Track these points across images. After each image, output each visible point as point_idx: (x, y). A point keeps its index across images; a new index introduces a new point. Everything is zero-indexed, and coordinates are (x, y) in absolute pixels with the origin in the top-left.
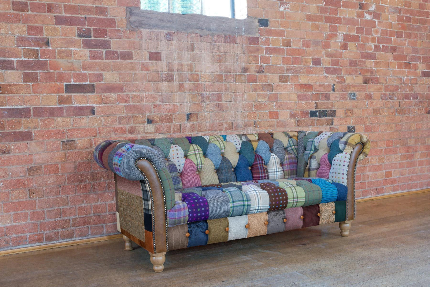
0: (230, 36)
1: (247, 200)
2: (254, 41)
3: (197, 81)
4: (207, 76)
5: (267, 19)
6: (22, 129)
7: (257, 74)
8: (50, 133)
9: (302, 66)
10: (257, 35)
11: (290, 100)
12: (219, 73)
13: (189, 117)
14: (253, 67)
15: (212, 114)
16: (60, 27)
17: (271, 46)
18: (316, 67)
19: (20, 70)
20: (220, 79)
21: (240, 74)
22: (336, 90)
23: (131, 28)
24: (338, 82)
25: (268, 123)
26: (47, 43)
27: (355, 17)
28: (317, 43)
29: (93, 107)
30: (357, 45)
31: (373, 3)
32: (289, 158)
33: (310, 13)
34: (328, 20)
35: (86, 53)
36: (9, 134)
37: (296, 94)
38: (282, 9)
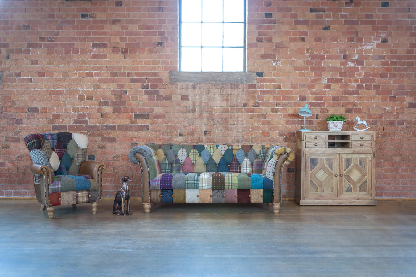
0: (234, 84)
1: (197, 181)
2: (253, 86)
3: (211, 112)
4: (218, 109)
5: (262, 72)
6: (111, 136)
7: (254, 108)
8: (125, 139)
9: (290, 101)
10: (255, 83)
11: (279, 124)
12: (226, 107)
13: (205, 133)
14: (251, 103)
15: (221, 132)
16: (133, 84)
17: (265, 89)
18: (302, 102)
19: (112, 106)
20: (226, 110)
21: (241, 107)
22: (319, 118)
23: (172, 83)
24: (321, 112)
25: (262, 139)
26: (126, 93)
27: (339, 65)
28: (303, 86)
29: (148, 126)
30: (339, 85)
31: (356, 54)
32: (257, 161)
33: (297, 66)
34: (313, 69)
35: (146, 97)
36: (105, 138)
37: (284, 120)
38: (274, 65)
